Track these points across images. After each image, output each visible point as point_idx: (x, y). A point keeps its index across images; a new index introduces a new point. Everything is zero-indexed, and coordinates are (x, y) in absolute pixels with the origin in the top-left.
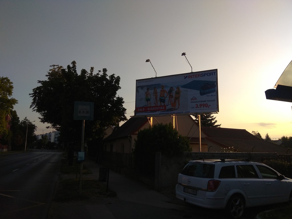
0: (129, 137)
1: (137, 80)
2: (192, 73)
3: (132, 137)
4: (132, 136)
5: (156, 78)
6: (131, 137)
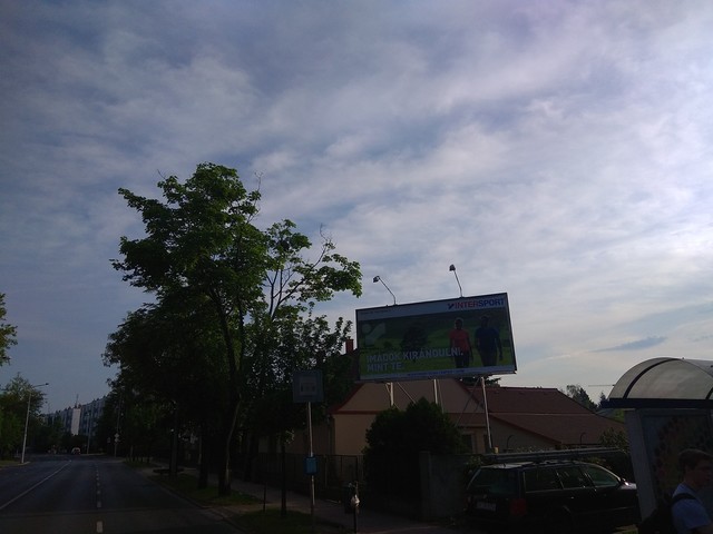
0: (328, 420)
2: (462, 298)
3: (334, 419)
4: (334, 416)
5: (395, 306)
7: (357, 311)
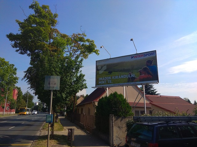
0: (93, 103)
2: (137, 54)
5: (110, 59)
7: (96, 61)
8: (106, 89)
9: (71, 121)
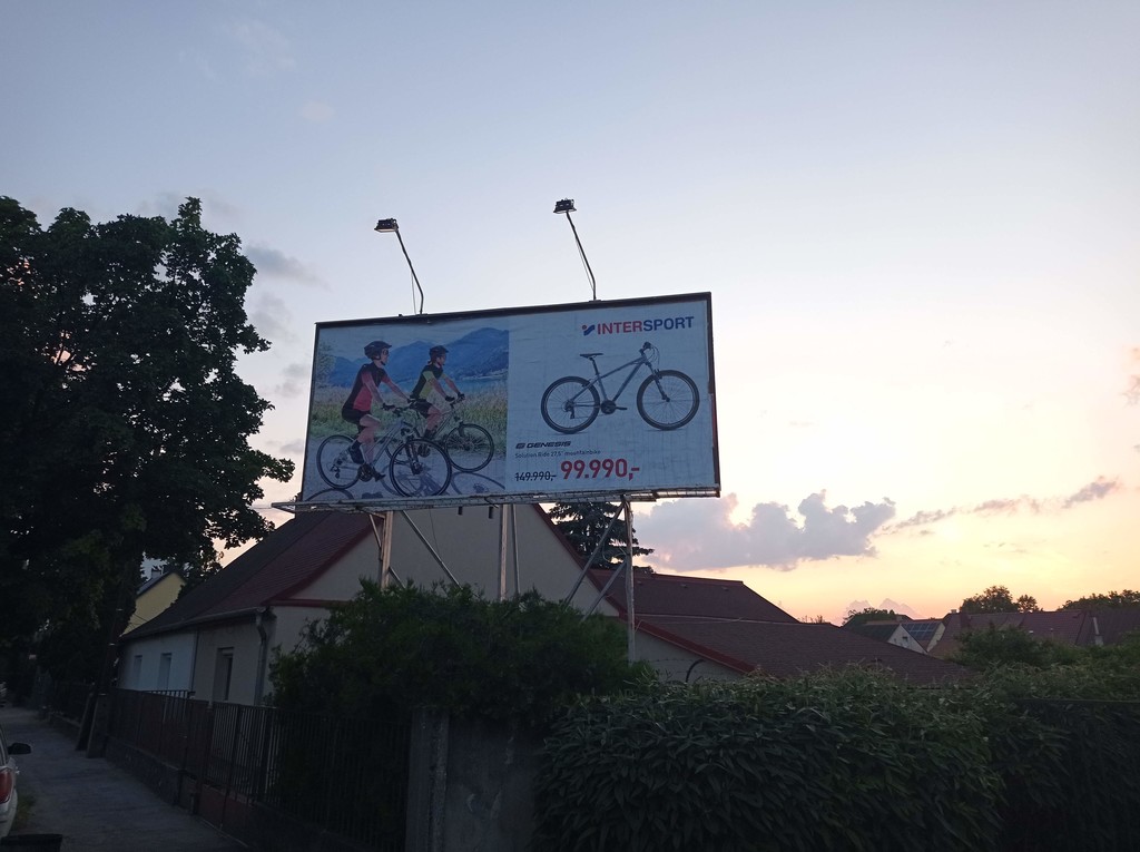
0: (258, 620)
1: (320, 326)
2: (595, 303)
3: (275, 617)
4: (276, 611)
5: (421, 320)
6: (269, 617)
8: (380, 521)
9: (82, 746)
